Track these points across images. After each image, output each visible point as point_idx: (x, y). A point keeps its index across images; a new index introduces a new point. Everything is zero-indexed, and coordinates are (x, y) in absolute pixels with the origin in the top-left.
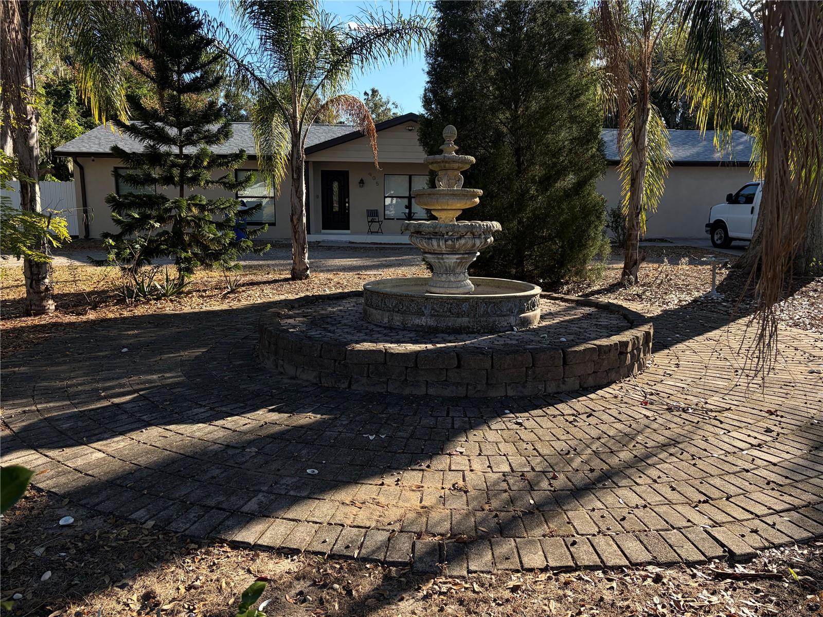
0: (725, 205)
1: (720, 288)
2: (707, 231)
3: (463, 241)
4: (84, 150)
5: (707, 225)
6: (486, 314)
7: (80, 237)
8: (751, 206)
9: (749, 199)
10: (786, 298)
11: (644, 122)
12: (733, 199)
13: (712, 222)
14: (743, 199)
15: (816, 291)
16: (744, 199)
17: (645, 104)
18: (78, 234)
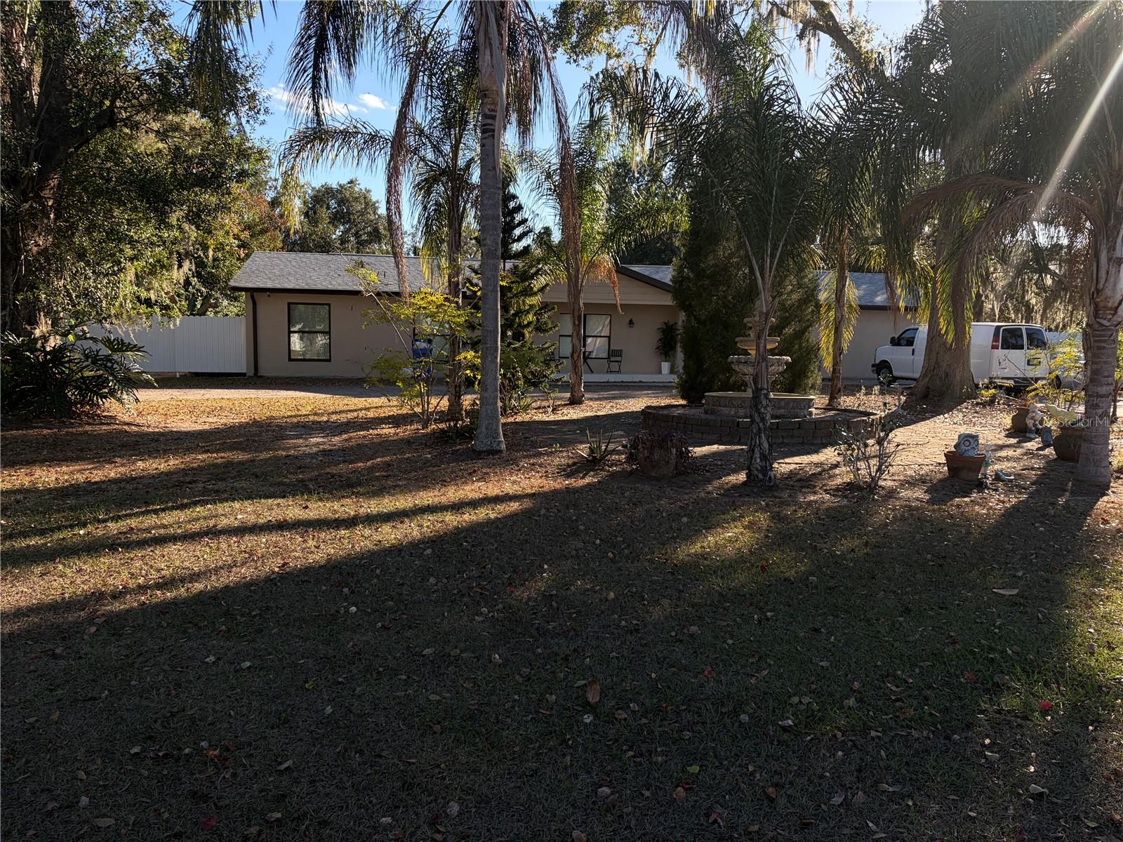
0: (889, 347)
1: (903, 407)
2: (873, 371)
3: (773, 367)
4: (261, 285)
5: (873, 366)
6: (793, 408)
7: (248, 375)
8: (912, 348)
9: (910, 342)
10: (948, 413)
11: (844, 286)
12: (896, 342)
13: (877, 362)
14: (903, 342)
15: (967, 408)
16: (905, 342)
17: (844, 273)
18: (244, 371)
